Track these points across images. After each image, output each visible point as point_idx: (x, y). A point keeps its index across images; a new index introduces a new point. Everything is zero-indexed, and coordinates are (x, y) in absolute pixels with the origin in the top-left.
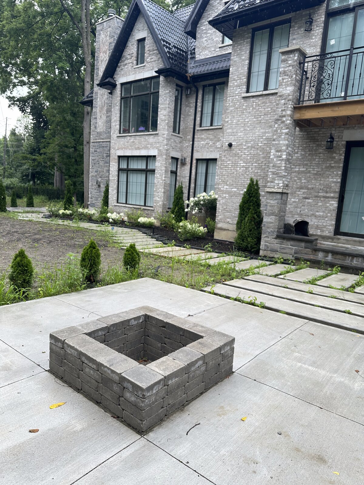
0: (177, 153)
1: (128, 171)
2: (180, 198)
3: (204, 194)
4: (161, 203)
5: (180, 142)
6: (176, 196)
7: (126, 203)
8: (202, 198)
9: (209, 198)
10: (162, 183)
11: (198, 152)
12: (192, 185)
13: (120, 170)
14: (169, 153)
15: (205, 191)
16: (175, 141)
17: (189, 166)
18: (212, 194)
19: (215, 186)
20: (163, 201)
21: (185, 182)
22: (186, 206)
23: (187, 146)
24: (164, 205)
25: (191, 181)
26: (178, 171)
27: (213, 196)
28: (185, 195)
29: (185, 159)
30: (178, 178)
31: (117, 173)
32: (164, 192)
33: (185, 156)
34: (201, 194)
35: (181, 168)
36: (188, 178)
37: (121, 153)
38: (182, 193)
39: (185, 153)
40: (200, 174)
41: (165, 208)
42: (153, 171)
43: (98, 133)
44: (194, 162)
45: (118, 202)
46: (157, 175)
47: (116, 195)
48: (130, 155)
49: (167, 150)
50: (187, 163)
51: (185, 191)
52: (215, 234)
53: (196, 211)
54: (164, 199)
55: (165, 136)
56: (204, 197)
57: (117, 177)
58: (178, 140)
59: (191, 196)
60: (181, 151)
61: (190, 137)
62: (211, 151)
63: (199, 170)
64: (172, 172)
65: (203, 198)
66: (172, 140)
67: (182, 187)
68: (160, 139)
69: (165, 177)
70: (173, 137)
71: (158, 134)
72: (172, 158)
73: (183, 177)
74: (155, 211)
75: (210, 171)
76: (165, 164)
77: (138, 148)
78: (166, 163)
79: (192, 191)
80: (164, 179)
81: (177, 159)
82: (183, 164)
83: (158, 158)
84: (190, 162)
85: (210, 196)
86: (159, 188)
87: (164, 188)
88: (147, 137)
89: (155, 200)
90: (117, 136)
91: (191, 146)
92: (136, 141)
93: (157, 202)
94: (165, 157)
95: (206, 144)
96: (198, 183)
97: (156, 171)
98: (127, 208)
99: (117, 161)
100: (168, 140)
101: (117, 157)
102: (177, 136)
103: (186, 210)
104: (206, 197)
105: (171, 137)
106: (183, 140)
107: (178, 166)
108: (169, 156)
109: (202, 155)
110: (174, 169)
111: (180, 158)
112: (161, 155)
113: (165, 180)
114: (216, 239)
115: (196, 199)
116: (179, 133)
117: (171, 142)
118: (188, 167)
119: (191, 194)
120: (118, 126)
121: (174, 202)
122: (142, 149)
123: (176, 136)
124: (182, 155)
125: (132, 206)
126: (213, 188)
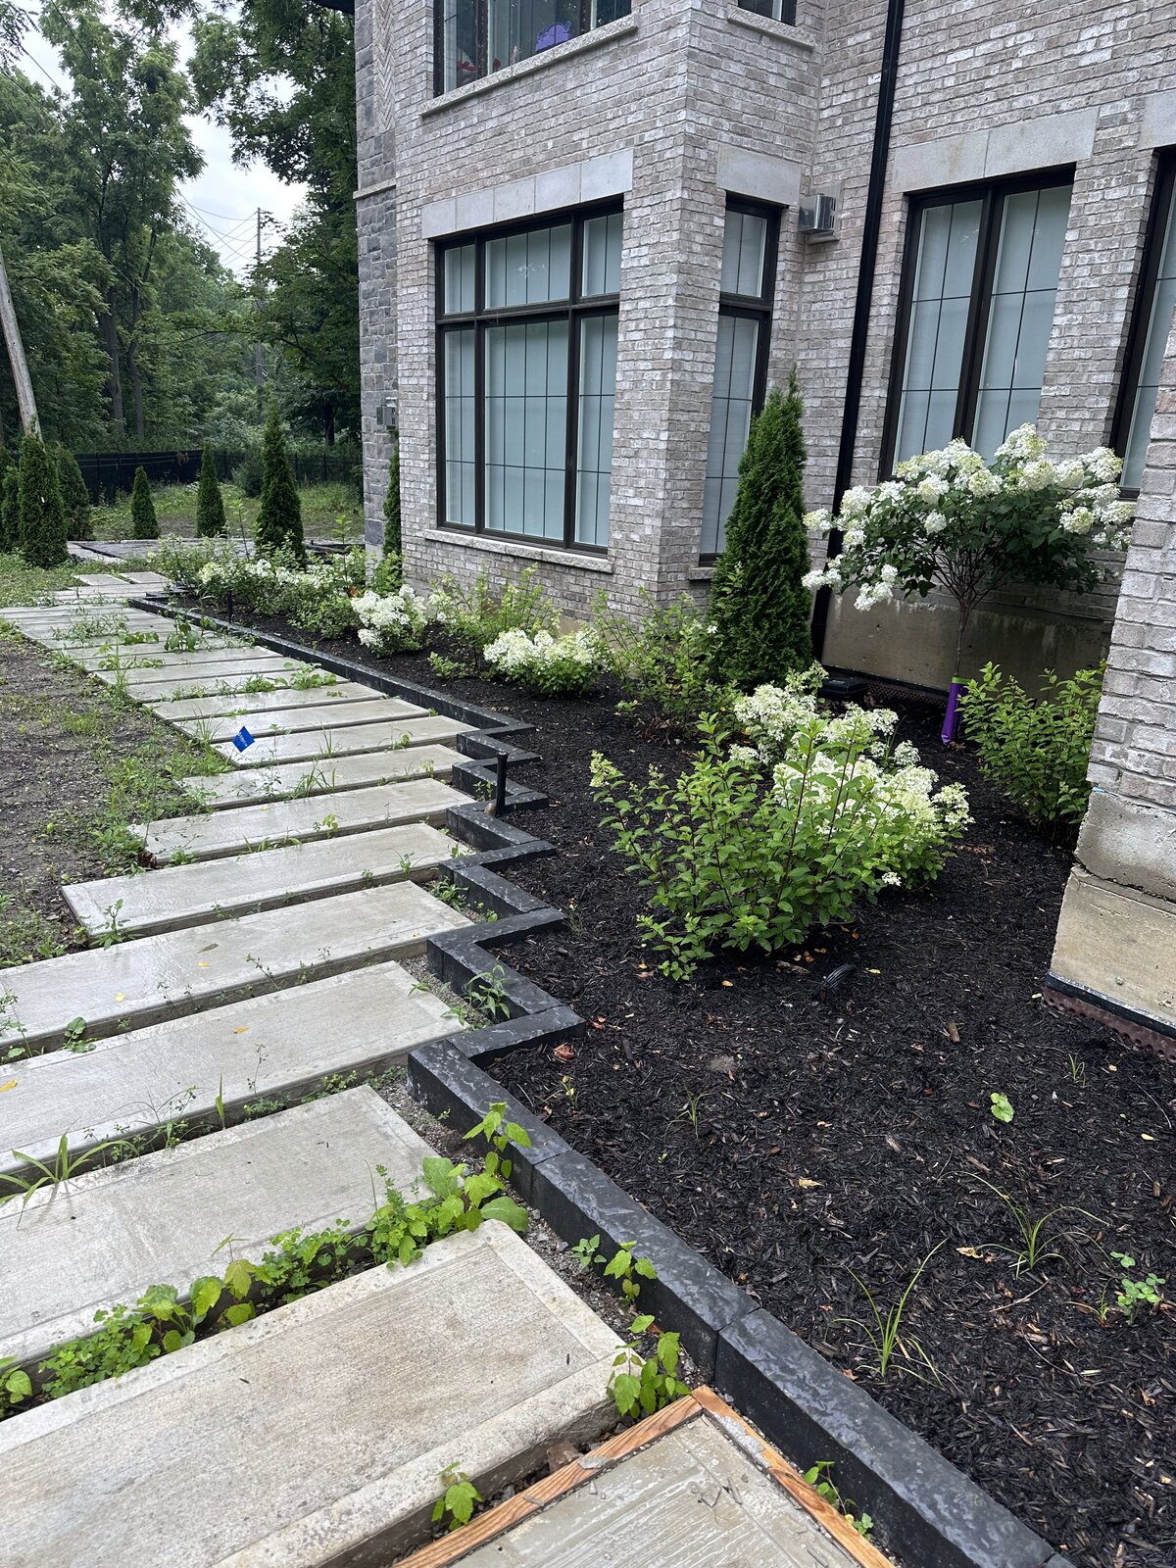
0: (768, 166)
1: (479, 327)
2: (775, 489)
3: (957, 452)
4: (651, 527)
5: (798, 88)
6: (751, 475)
7: (479, 529)
8: (934, 486)
9: (994, 483)
10: (661, 385)
11: (921, 138)
12: (874, 393)
13: (444, 327)
14: (711, 162)
15: (963, 428)
16: (756, 76)
17: (855, 261)
18: (1024, 449)
19: (1048, 391)
20: (662, 515)
21: (821, 374)
22: (817, 549)
23: (847, 111)
24: (668, 537)
25: (868, 362)
26: (778, 296)
27: (1031, 469)
28: (819, 467)
29: (828, 204)
30: (776, 351)
31: (427, 349)
32: (672, 454)
33: (828, 185)
34: (931, 457)
35: (798, 277)
36: (846, 343)
37: (444, 221)
38: (792, 449)
39: (828, 169)
40: (930, 309)
41: (676, 559)
42: (608, 309)
43: (378, 139)
44: (894, 216)
45: (441, 523)
46: (629, 332)
47: (432, 480)
48: (486, 220)
49: (693, 142)
50: (839, 232)
51: (820, 439)
52: (1068, 925)
53: (882, 589)
54: (671, 499)
55: (681, 32)
56: (951, 475)
57: (431, 373)
58: (779, 66)
59: (858, 471)
60: (801, 150)
61: (868, 39)
62: (1028, 114)
63: (929, 284)
64: (731, 307)
65: (945, 487)
66: (735, 68)
67: (794, 410)
68: (650, 59)
69: (678, 345)
70: (744, 43)
71: (632, 32)
72: (736, 203)
73: (813, 344)
74: (620, 580)
75: (1011, 274)
76: (678, 247)
77: (527, 170)
78: (687, 237)
79: (868, 431)
80: (668, 355)
81: (771, 213)
82: (816, 242)
83: (635, 214)
84: (860, 223)
85: (1007, 466)
86: (642, 425)
87: (672, 425)
88: (569, 77)
89: (621, 509)
90: (425, 117)
91: (873, 101)
92: (515, 123)
93: (628, 519)
94: (676, 193)
95: (992, 58)
96: (918, 373)
97: (624, 307)
98: (480, 559)
99: (426, 273)
100: (704, 61)
101: (424, 252)
102: (774, 37)
103: (812, 579)
104: (966, 480)
105: (725, 40)
106: (817, 71)
107: (781, 267)
108: (708, 184)
109: (955, 162)
110: (750, 287)
111: (793, 203)
112: (651, 183)
113: (676, 365)
114: (1072, 992)
115: (890, 489)
116: (789, 18)
117: (729, 85)
118: (845, 265)
119: (860, 452)
120: (426, 50)
121: (733, 521)
122: (543, 166)
123: (762, 33)
124: (807, 181)
125: (500, 546)
126: (1025, 403)
